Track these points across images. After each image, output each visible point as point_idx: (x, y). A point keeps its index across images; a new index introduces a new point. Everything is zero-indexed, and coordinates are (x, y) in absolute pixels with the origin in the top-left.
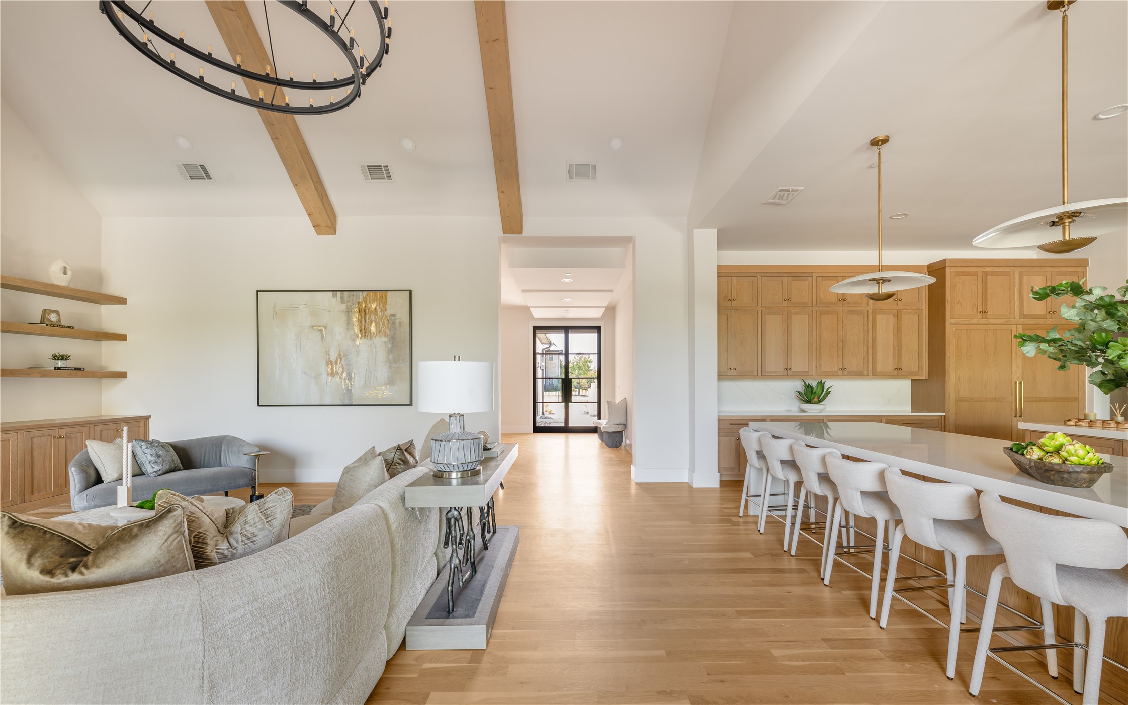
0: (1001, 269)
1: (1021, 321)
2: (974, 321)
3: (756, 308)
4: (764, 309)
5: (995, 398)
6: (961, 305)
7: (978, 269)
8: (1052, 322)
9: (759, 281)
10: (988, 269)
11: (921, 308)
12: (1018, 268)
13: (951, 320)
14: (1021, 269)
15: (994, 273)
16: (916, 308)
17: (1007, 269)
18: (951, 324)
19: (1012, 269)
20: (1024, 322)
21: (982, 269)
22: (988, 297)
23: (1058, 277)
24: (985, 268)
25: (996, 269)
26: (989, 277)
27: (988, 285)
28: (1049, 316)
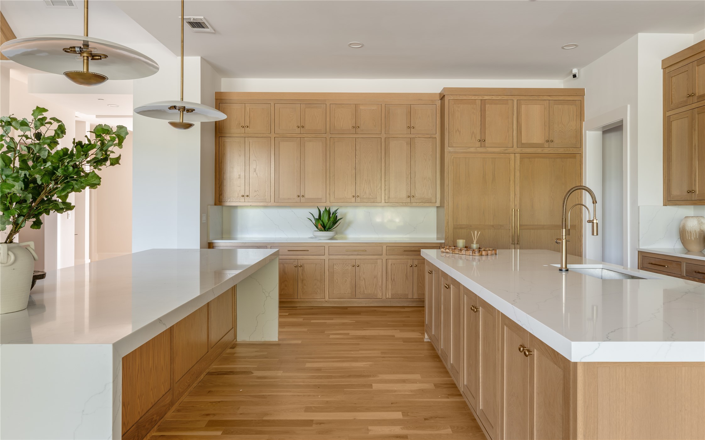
0: (499, 98)
1: (518, 150)
2: (472, 150)
3: (270, 135)
4: (277, 136)
5: (493, 226)
6: (460, 134)
7: (476, 98)
8: (549, 151)
9: (272, 109)
10: (486, 98)
11: (434, 136)
12: (516, 97)
13: (450, 148)
14: (519, 98)
15: (493, 102)
16: (429, 136)
17: (506, 98)
18: (450, 152)
19: (510, 97)
20: (521, 150)
21: (480, 98)
22: (487, 125)
23: (556, 106)
24: (483, 97)
25: (494, 98)
26: (487, 106)
27: (487, 113)
28: (546, 145)
